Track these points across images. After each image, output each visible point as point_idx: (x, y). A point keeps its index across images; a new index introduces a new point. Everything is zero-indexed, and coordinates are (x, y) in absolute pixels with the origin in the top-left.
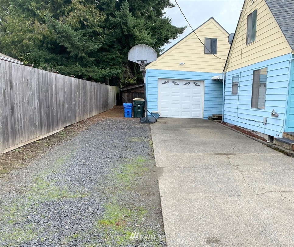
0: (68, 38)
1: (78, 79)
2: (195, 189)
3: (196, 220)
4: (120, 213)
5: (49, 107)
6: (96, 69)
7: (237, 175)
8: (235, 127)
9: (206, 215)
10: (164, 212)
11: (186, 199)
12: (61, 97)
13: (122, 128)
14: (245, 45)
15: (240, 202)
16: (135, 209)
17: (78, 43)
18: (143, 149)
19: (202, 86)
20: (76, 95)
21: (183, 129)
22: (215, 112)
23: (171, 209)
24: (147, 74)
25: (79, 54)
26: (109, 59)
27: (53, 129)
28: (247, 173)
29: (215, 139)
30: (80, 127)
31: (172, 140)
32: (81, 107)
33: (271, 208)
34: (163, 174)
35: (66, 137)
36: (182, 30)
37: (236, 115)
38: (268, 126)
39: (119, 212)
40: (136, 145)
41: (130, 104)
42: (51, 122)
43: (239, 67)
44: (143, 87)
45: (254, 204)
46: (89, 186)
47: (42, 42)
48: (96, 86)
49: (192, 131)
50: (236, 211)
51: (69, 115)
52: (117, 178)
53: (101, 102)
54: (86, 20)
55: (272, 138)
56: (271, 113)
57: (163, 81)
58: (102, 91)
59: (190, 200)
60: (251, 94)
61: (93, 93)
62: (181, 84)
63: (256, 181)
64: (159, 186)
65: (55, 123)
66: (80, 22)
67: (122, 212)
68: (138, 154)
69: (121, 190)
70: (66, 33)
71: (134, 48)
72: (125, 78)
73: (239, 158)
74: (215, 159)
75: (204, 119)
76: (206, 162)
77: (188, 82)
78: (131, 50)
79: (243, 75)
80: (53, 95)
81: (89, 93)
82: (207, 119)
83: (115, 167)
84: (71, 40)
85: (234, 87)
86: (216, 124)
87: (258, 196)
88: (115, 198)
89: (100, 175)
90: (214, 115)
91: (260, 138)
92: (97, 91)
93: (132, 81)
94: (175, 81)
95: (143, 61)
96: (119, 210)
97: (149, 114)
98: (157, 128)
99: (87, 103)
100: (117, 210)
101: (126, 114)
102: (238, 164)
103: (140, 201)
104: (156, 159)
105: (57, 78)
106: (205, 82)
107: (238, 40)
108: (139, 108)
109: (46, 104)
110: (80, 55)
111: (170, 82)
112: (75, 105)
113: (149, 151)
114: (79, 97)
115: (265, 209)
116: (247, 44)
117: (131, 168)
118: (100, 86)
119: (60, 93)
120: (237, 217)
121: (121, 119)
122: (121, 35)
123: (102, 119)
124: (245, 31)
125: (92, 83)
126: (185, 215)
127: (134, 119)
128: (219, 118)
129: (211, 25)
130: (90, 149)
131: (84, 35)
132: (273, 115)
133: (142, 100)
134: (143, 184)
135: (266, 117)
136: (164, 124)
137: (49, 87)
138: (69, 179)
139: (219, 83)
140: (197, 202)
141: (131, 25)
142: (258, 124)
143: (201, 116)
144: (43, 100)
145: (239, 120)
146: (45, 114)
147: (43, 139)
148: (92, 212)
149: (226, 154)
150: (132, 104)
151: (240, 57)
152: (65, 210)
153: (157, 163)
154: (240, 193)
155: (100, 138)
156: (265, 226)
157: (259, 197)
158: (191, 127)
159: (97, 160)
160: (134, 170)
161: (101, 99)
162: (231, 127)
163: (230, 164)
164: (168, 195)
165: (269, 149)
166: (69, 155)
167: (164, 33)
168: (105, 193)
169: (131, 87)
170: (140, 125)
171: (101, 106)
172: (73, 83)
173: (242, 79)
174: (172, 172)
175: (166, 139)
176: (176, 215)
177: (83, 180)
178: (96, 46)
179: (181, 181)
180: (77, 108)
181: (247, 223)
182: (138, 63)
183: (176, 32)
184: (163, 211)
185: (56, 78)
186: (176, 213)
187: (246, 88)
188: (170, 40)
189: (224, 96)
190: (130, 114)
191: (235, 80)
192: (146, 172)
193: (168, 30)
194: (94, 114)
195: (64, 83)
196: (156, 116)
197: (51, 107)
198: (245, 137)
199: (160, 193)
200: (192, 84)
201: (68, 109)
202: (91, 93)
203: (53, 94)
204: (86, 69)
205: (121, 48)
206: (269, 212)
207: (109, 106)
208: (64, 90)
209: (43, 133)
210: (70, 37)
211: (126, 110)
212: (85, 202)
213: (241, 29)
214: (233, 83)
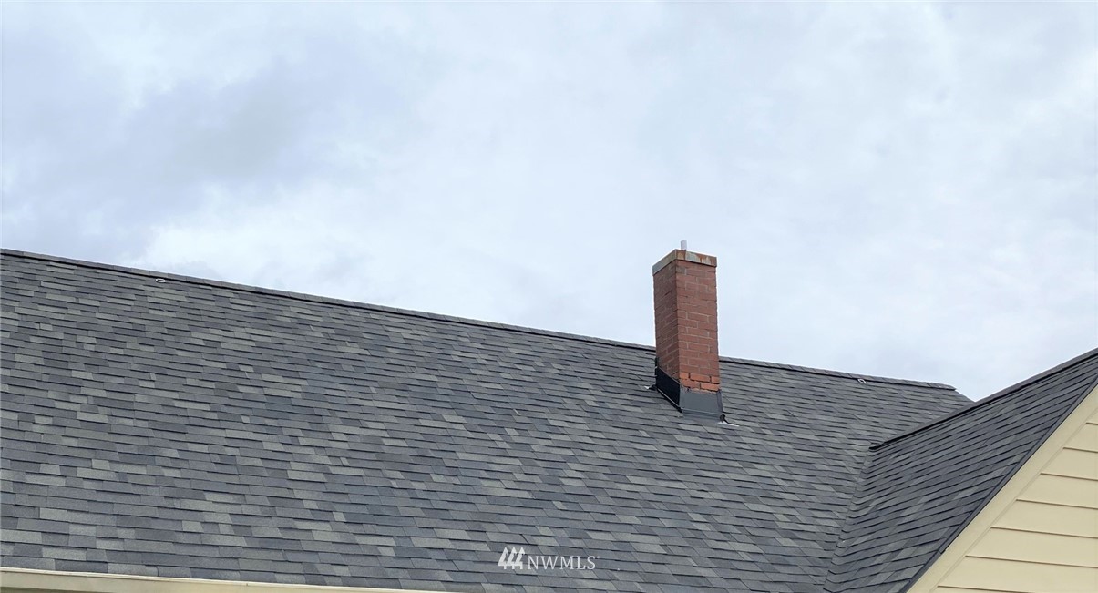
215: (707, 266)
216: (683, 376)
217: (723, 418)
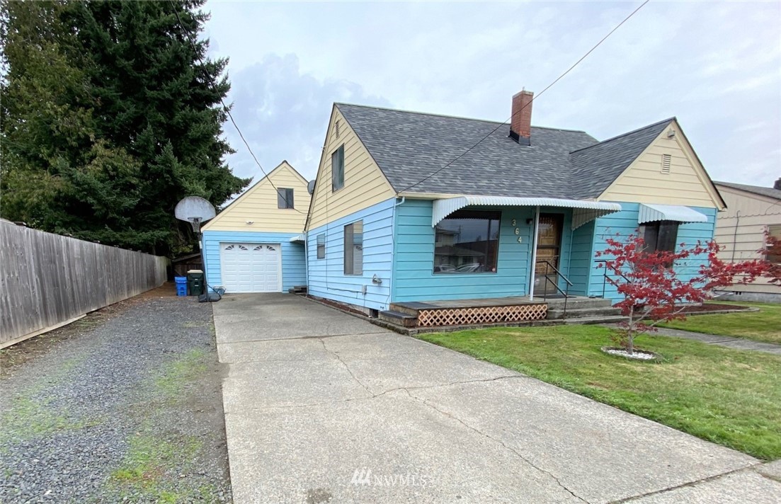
0: (92, 191)
1: (105, 246)
2: (280, 395)
3: (286, 453)
4: (153, 453)
5: (58, 286)
6: (134, 233)
7: (340, 367)
8: (325, 300)
9: (302, 443)
10: (231, 443)
11: (267, 415)
12: (78, 270)
13: (173, 310)
14: (331, 194)
15: (350, 413)
16: (181, 442)
17: (107, 198)
18: (200, 337)
19: (278, 250)
20: (103, 268)
21: (257, 307)
22: (298, 284)
23: (243, 437)
24: (205, 238)
25: (108, 214)
26: (151, 219)
27: (68, 317)
28: (352, 363)
29: (301, 318)
30: (112, 312)
31: (242, 321)
32: (114, 284)
33: (400, 419)
34: (230, 374)
35: (87, 327)
36: (247, 182)
37: (325, 285)
38: (368, 297)
39: (154, 449)
40: (190, 333)
41: (185, 278)
42: (63, 306)
43: (325, 222)
44: (200, 257)
45: (373, 414)
46: (107, 404)
47: (56, 199)
48: (134, 256)
49: (268, 308)
50: (348, 430)
51: (94, 296)
52: (156, 386)
53: (145, 277)
54: (115, 169)
55: (375, 312)
56: (372, 280)
57: (227, 246)
58: (144, 263)
59: (273, 416)
60: (343, 256)
61: (131, 265)
62: (251, 249)
63: (367, 374)
64: (222, 395)
65: (70, 308)
66: (106, 170)
67: (158, 448)
68: (193, 346)
69: (160, 407)
70: (89, 184)
71: (183, 201)
72: (177, 246)
73: (337, 342)
74: (303, 346)
75: (284, 292)
76: (292, 351)
77: (259, 246)
78: (179, 204)
79: (330, 232)
80: (64, 268)
81: (124, 266)
82: (288, 292)
83: (156, 368)
84: (96, 194)
85: (320, 249)
86: (298, 298)
87: (376, 399)
88: (148, 422)
89: (129, 383)
90: (295, 287)
91: (360, 313)
92: (137, 262)
93: (188, 250)
94: (243, 246)
95: (196, 220)
96: (153, 446)
97: (210, 290)
98: (222, 308)
99: (122, 279)
100: (149, 447)
101: (179, 292)
102: (337, 350)
103: (190, 424)
104: (218, 352)
105: (70, 244)
106: (281, 245)
107: (320, 189)
108: (196, 283)
109: (53, 280)
110: (111, 215)
111: (236, 247)
112: (103, 282)
113: (208, 340)
114: (108, 270)
115: (393, 422)
116: (333, 191)
117: (180, 367)
118: (141, 256)
119: (76, 266)
120: (352, 440)
121: (173, 298)
122: (165, 187)
123: (145, 299)
124: (330, 175)
125: (130, 252)
126: (266, 447)
127: (190, 297)
128: (303, 291)
129: (284, 171)
130: (120, 342)
131: (114, 188)
132: (374, 281)
133: (200, 271)
134: (198, 393)
135: (366, 284)
136: (231, 302)
137: (57, 256)
138: (75, 395)
139: (300, 245)
140: (284, 419)
141: (177, 173)
142: (354, 295)
143: (280, 290)
144: (47, 275)
145: (330, 291)
146: (53, 296)
147: (51, 332)
148: (104, 454)
149: (319, 337)
150: (187, 279)
151: (325, 210)
152: (53, 456)
153: (220, 357)
154: (348, 397)
155: (139, 325)
156: (400, 456)
157: (378, 401)
158: (267, 304)
159: (128, 358)
160: (184, 370)
161: (145, 274)
162: (320, 300)
163: (326, 352)
164: (236, 409)
165: (374, 326)
166: (85, 354)
167: (225, 186)
168: (132, 415)
169: (186, 257)
170: (197, 305)
171: (145, 283)
172: (97, 251)
173: (330, 238)
174: (243, 369)
175: (234, 321)
176: (251, 447)
177: (98, 394)
178: (132, 202)
179: (257, 383)
180: (107, 286)
181: (369, 451)
182: (190, 221)
183: (239, 185)
184: (228, 441)
185: (67, 244)
186: (251, 443)
187: (335, 249)
188: (232, 196)
189: (308, 262)
190: (185, 291)
191: (321, 241)
192: (204, 373)
193: (228, 183)
194: (134, 294)
195: (82, 252)
196: (220, 292)
197: (62, 284)
198: (340, 312)
199: (225, 406)
200: (264, 248)
201: (91, 288)
202: (128, 265)
203: (65, 266)
204: (120, 233)
205: (166, 204)
206: (399, 426)
207: (156, 282)
208: (83, 260)
209: (51, 323)
210: (94, 189)
211: (179, 287)
212: (94, 436)
213: (324, 173)
214: (318, 245)
215: (531, 95)
216: (521, 132)
217: (530, 145)
